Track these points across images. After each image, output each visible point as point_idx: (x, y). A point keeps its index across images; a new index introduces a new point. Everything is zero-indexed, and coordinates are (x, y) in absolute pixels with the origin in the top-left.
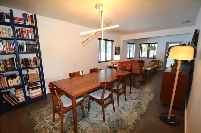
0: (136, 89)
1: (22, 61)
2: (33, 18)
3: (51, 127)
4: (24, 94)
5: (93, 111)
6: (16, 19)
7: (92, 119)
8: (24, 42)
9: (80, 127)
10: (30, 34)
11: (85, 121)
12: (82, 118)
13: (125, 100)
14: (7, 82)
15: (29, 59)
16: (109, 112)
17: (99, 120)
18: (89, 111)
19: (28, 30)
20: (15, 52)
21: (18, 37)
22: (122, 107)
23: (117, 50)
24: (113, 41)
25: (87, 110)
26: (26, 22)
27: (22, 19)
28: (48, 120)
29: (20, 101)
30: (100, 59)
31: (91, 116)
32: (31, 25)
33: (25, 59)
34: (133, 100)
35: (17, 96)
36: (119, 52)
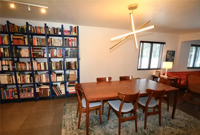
0: (186, 114)
1: (67, 64)
2: (76, 29)
3: (74, 121)
4: (65, 89)
5: (113, 121)
6: (66, 31)
7: (108, 128)
8: (69, 49)
9: (94, 131)
10: (73, 43)
11: (100, 127)
12: (99, 124)
13: (158, 124)
14: (56, 78)
15: (71, 62)
16: (130, 129)
17: (115, 133)
18: (108, 119)
19: (72, 40)
20: (63, 57)
21: (66, 45)
22: (150, 131)
23: (170, 54)
24: (164, 43)
25: (107, 118)
26: (72, 33)
27: (69, 31)
28: (74, 114)
29: (62, 94)
30: (140, 66)
31: (108, 125)
32: (74, 35)
33: (69, 62)
34: (173, 128)
35: (60, 89)
36: (173, 57)
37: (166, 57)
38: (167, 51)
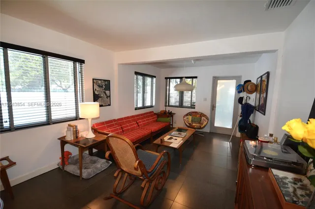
23: (101, 87)
36: (107, 92)
37: (94, 92)
38: (93, 79)
